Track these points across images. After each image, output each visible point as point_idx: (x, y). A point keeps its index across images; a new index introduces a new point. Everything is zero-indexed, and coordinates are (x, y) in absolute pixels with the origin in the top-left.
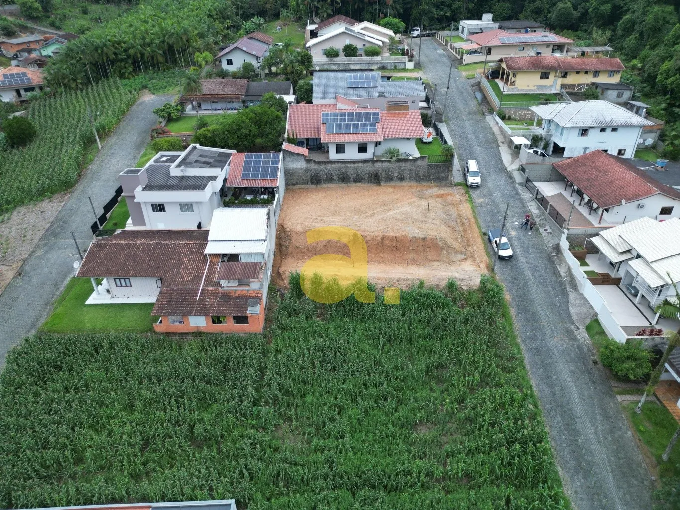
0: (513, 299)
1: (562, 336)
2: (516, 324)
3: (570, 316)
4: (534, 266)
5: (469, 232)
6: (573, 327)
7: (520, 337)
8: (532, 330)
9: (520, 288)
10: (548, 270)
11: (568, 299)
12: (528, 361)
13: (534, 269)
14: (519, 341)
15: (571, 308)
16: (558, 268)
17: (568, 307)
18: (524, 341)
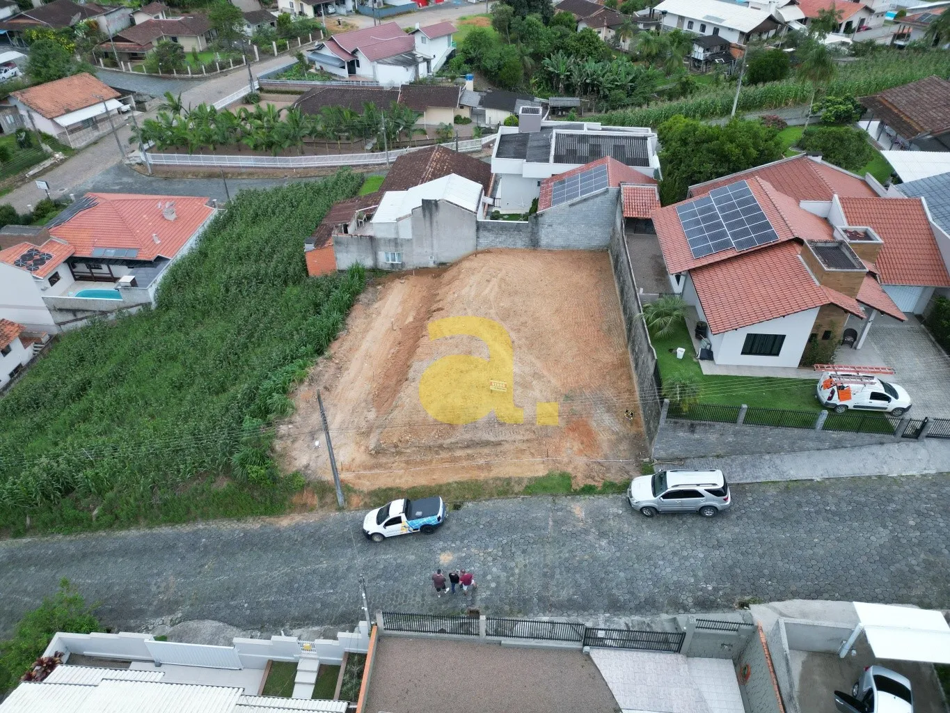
0: (278, 530)
1: (172, 590)
2: (229, 527)
3: (202, 617)
4: (338, 579)
5: (447, 465)
6: (180, 615)
7: (205, 529)
8: (205, 546)
9: (294, 545)
10: (319, 606)
11: (237, 626)
12: (163, 532)
13: (331, 578)
14: (200, 526)
15: (216, 624)
16: (316, 628)
17: (220, 620)
18: (195, 533)
